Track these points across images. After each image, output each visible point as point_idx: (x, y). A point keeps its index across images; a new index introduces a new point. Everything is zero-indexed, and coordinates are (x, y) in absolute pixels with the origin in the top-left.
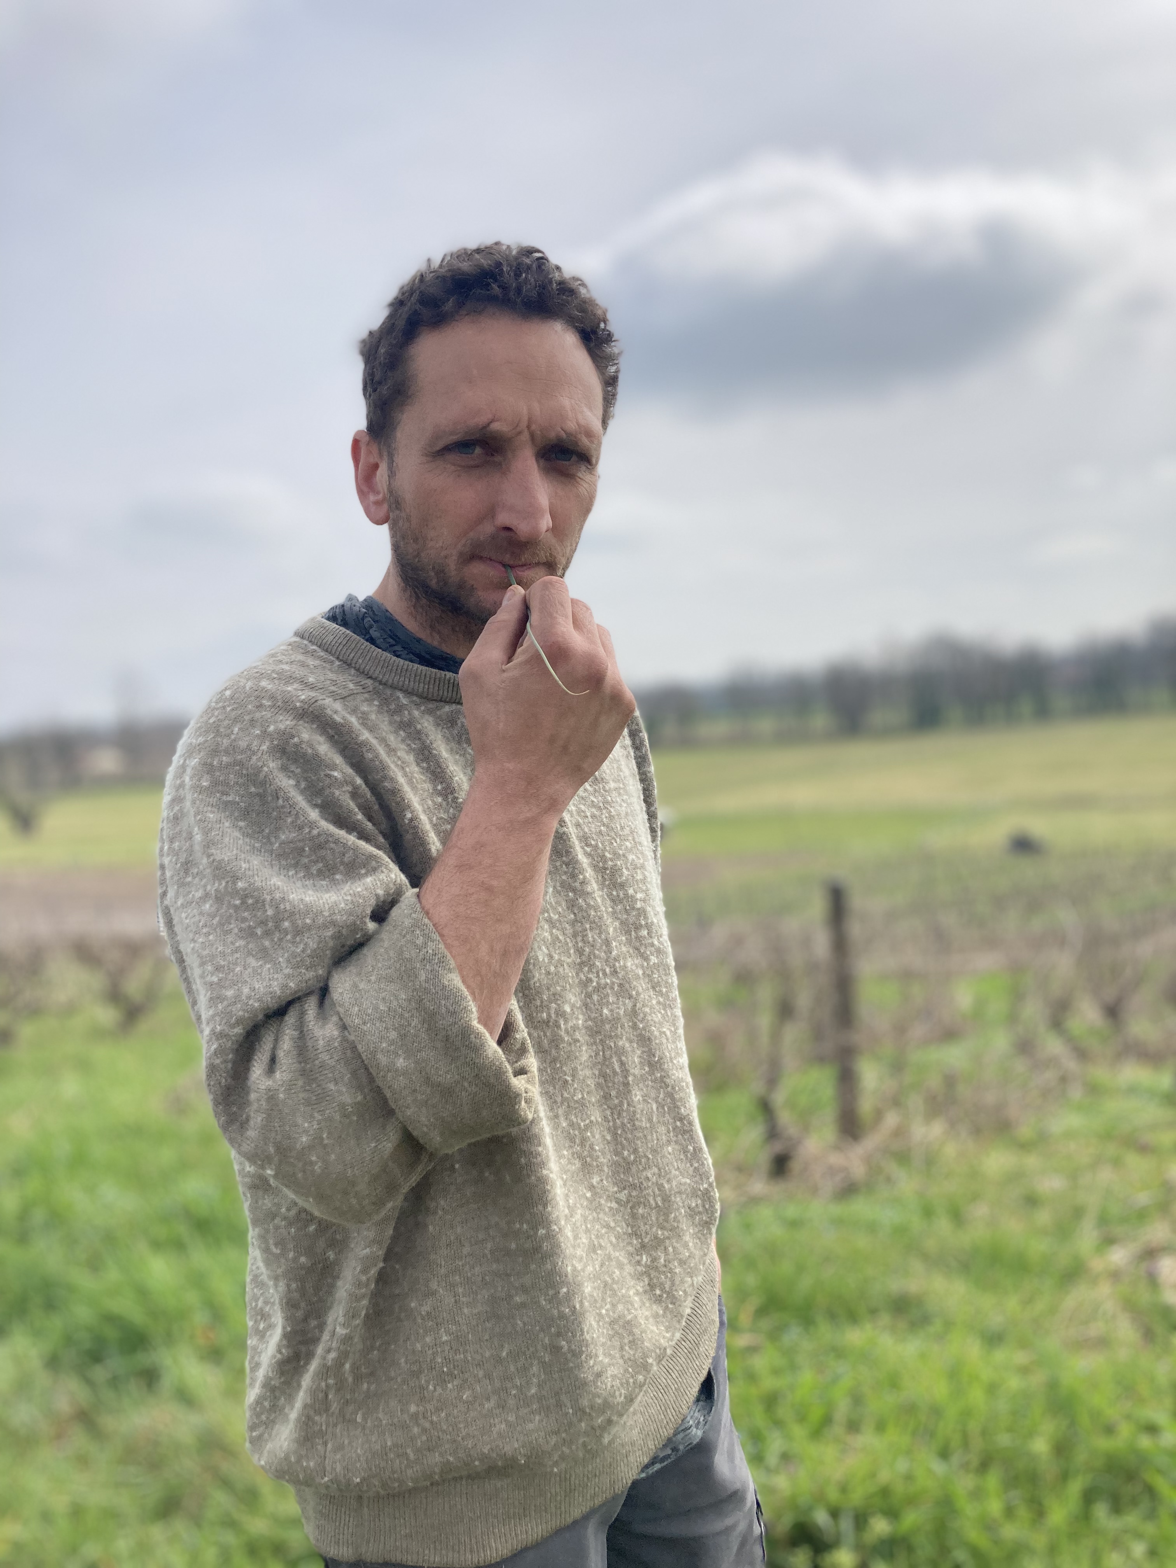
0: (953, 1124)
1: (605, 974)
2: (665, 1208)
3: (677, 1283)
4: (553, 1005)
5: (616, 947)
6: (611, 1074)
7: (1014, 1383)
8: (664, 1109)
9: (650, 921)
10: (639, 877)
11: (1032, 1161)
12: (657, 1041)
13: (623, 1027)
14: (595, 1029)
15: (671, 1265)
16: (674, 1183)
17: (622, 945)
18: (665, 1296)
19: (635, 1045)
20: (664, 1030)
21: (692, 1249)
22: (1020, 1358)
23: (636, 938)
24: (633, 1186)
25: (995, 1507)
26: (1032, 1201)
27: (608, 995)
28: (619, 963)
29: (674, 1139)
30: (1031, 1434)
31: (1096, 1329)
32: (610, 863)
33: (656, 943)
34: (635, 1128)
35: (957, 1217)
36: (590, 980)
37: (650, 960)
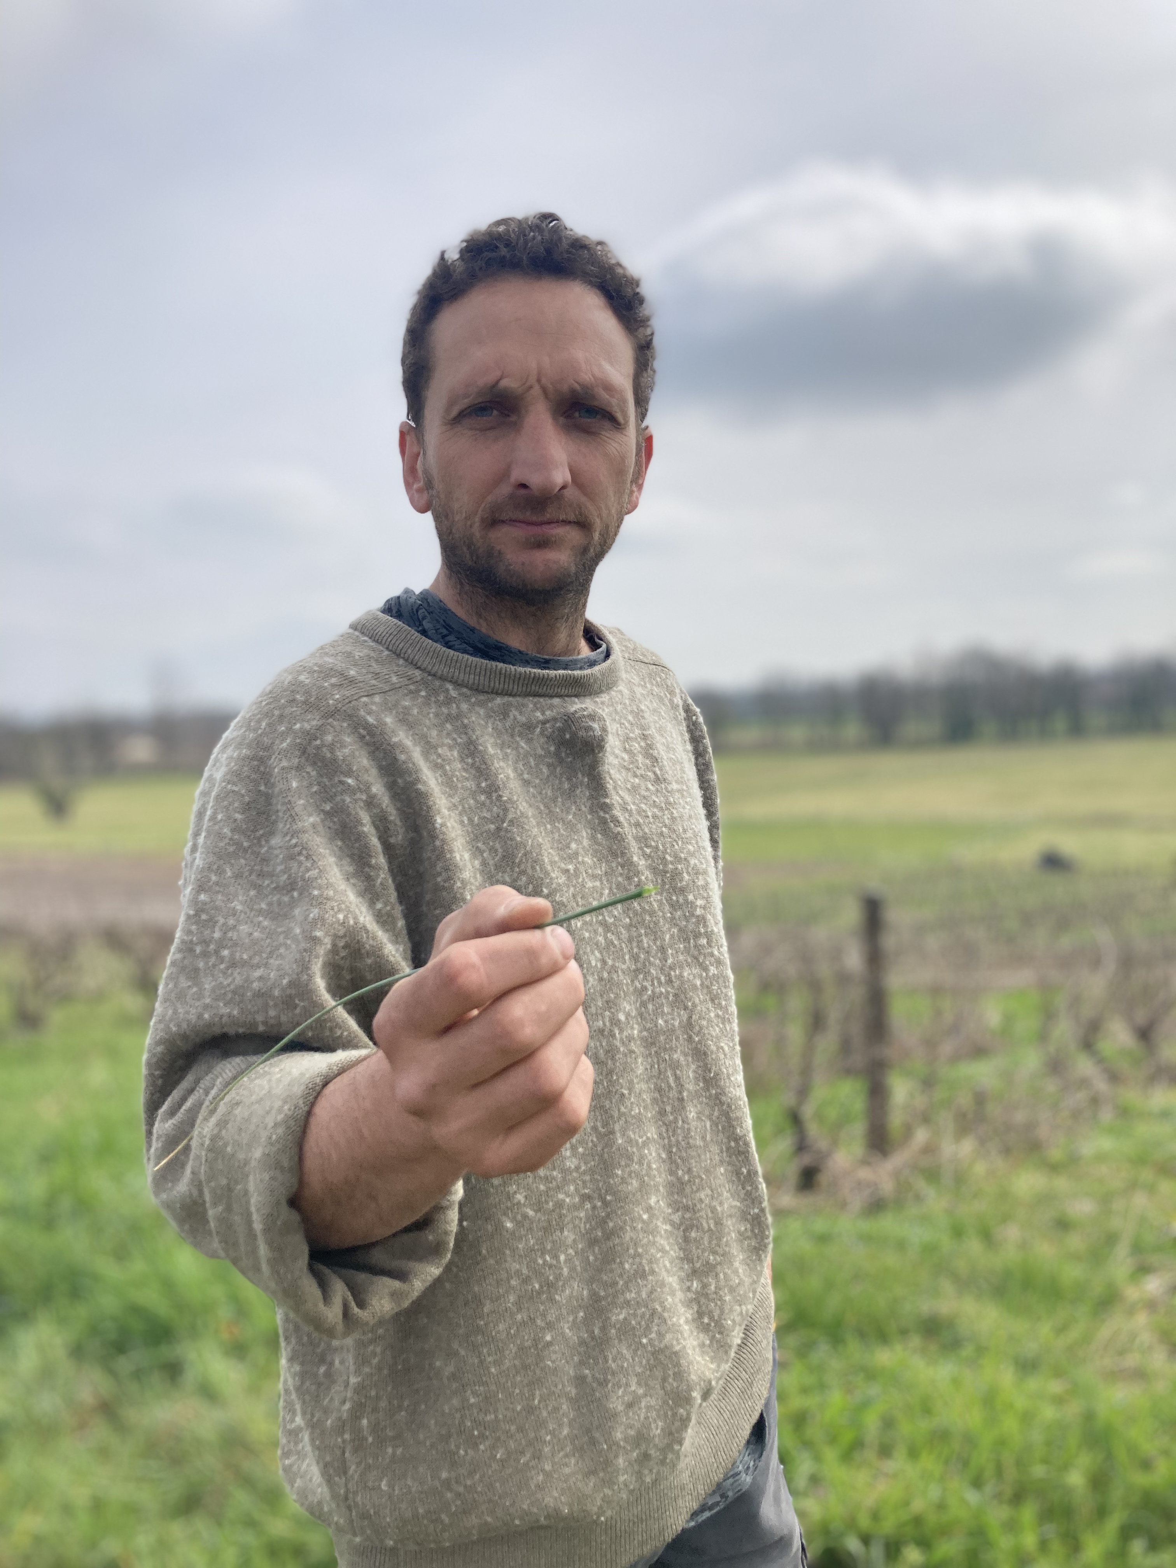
0: (982, 1142)
1: (660, 983)
2: (717, 1233)
3: (727, 1311)
4: (607, 1013)
5: (672, 954)
6: (667, 1089)
7: (1049, 1413)
8: (717, 1127)
9: (709, 930)
10: (701, 882)
11: (1062, 1183)
12: (714, 1056)
13: (677, 1038)
14: (650, 1040)
15: (721, 1293)
16: (726, 1206)
17: (680, 954)
18: (713, 1324)
19: (690, 1059)
20: (722, 1044)
21: (741, 1275)
22: (1056, 1387)
23: (695, 946)
24: (686, 1208)
25: (1029, 1540)
26: (1063, 1225)
27: (662, 1004)
28: (675, 972)
29: (727, 1159)
30: (1065, 1467)
31: (1132, 1360)
32: (670, 866)
33: (716, 953)
34: (689, 1146)
35: (987, 1237)
36: (645, 989)
37: (709, 970)
